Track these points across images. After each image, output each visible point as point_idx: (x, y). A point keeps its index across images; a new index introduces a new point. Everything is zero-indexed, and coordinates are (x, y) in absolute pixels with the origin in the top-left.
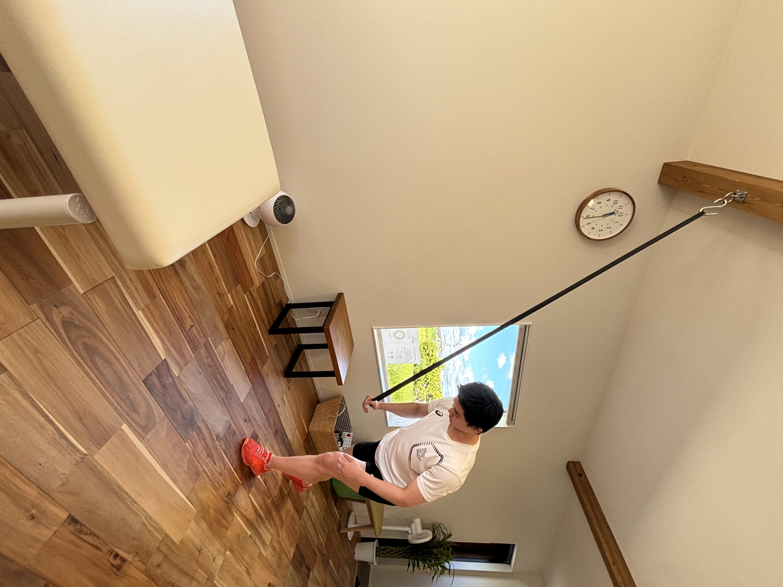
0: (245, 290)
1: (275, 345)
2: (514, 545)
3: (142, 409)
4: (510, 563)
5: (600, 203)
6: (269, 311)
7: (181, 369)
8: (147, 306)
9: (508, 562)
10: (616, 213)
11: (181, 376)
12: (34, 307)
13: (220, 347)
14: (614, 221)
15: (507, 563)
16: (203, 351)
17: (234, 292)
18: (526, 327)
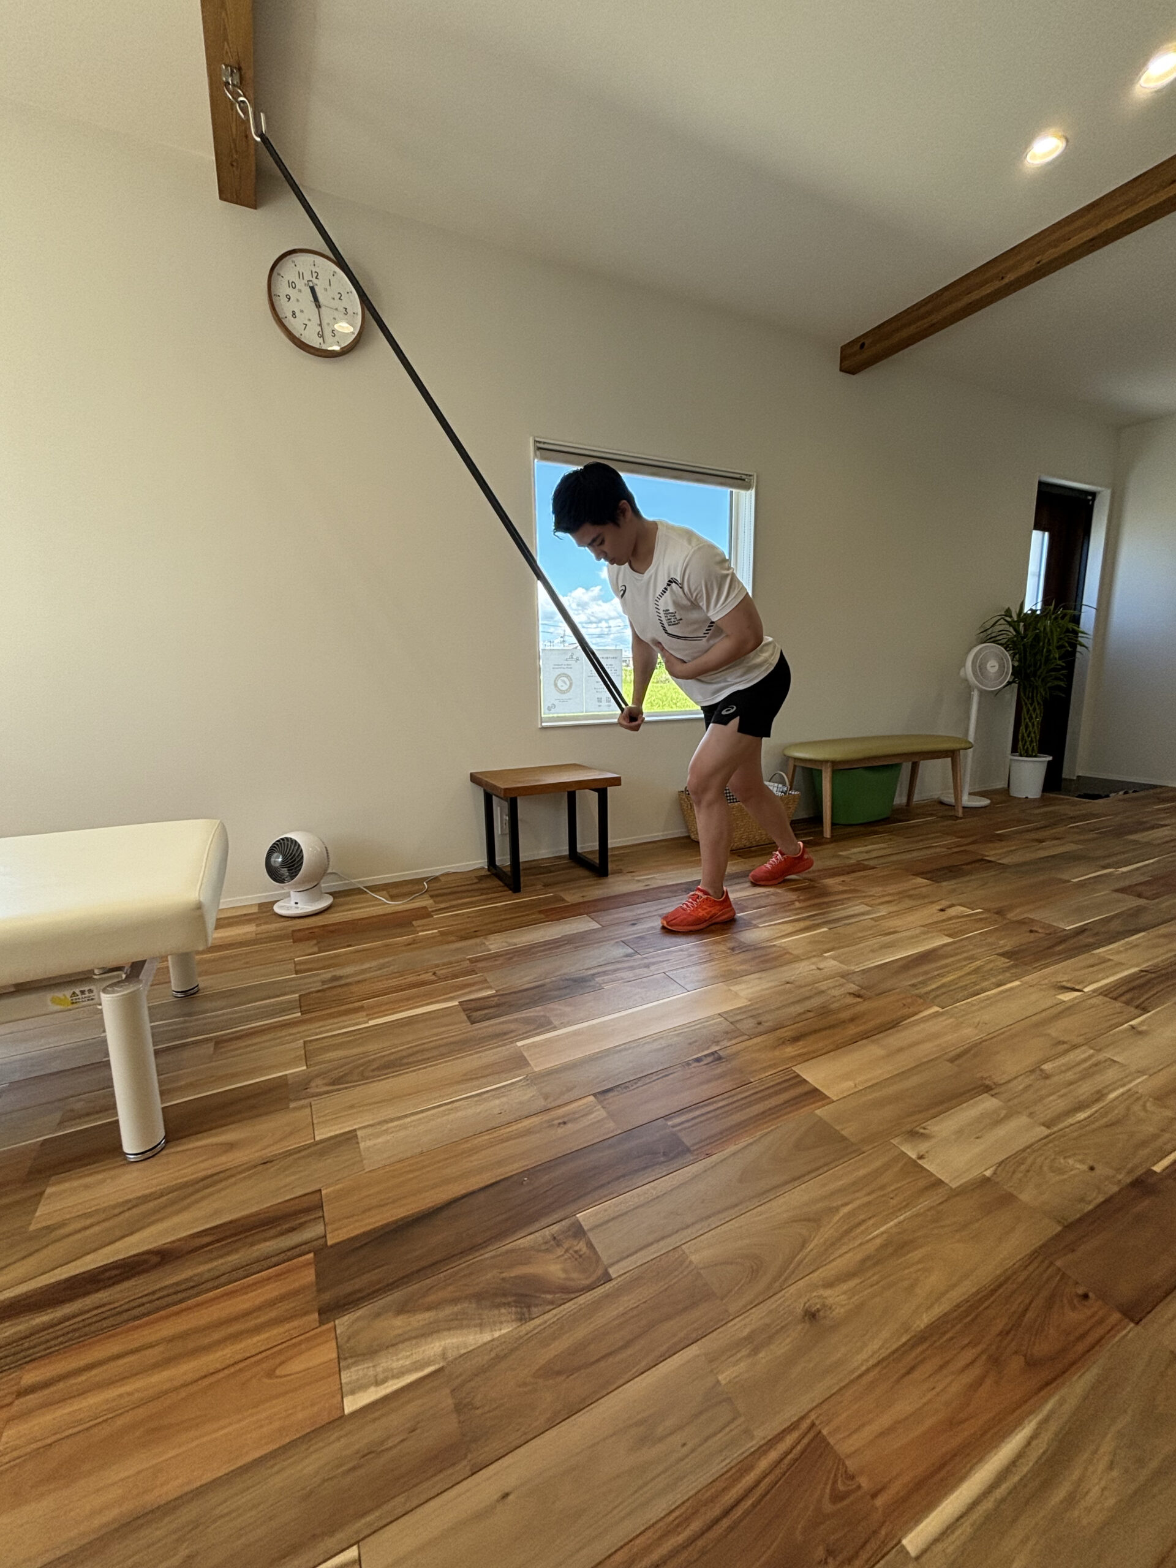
0: (429, 915)
1: (544, 886)
2: (1041, 483)
3: (512, 1026)
4: (1094, 495)
5: (294, 313)
6: (482, 891)
7: (490, 988)
8: (367, 1015)
9: (1090, 498)
10: (311, 284)
11: (497, 988)
12: (292, 1105)
13: (491, 947)
14: (328, 287)
15: (1094, 500)
16: (479, 965)
17: (418, 929)
18: (540, 449)
